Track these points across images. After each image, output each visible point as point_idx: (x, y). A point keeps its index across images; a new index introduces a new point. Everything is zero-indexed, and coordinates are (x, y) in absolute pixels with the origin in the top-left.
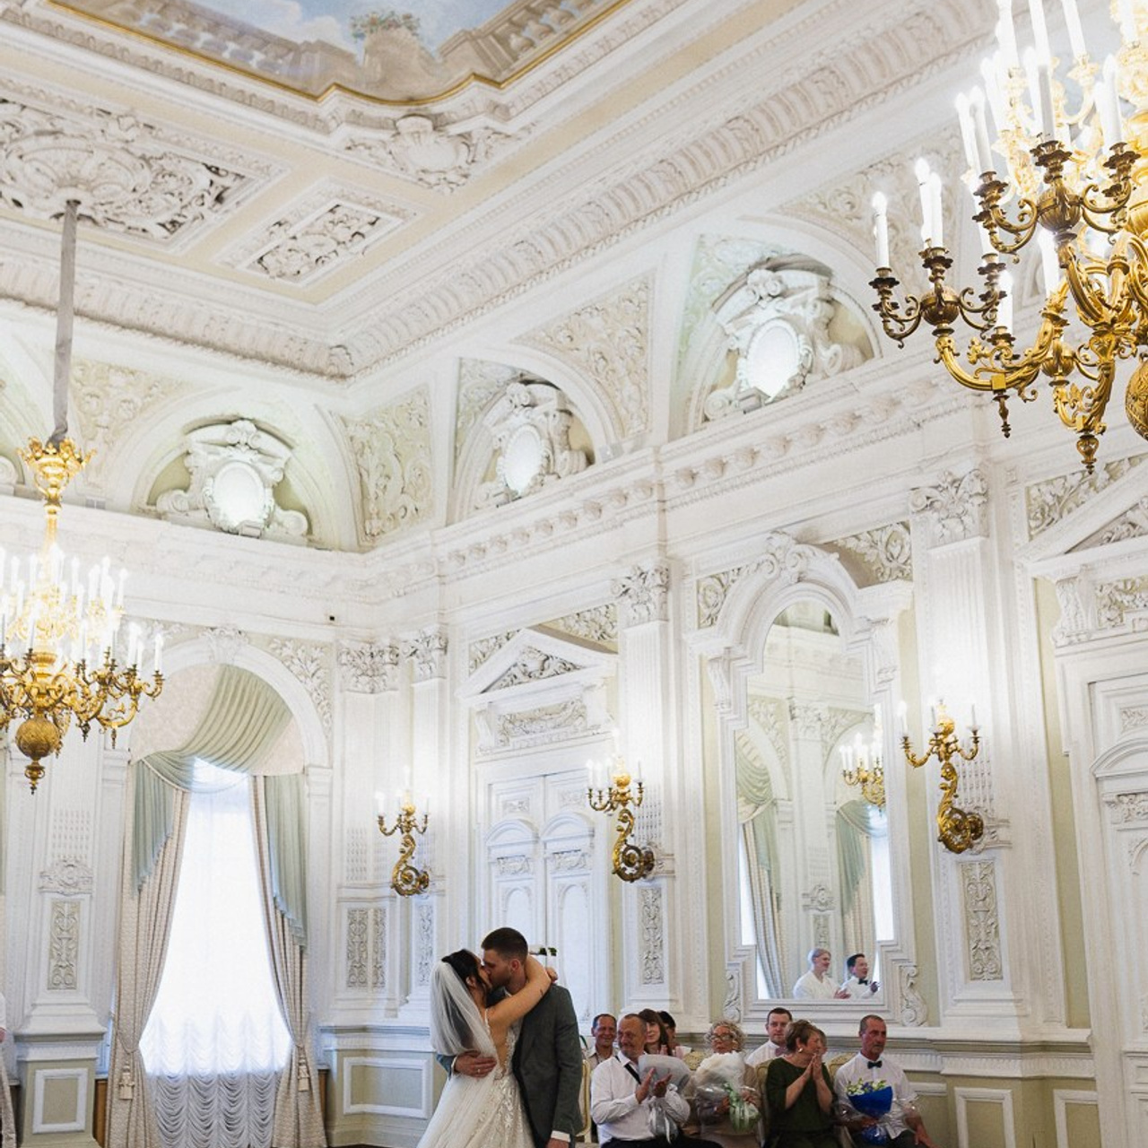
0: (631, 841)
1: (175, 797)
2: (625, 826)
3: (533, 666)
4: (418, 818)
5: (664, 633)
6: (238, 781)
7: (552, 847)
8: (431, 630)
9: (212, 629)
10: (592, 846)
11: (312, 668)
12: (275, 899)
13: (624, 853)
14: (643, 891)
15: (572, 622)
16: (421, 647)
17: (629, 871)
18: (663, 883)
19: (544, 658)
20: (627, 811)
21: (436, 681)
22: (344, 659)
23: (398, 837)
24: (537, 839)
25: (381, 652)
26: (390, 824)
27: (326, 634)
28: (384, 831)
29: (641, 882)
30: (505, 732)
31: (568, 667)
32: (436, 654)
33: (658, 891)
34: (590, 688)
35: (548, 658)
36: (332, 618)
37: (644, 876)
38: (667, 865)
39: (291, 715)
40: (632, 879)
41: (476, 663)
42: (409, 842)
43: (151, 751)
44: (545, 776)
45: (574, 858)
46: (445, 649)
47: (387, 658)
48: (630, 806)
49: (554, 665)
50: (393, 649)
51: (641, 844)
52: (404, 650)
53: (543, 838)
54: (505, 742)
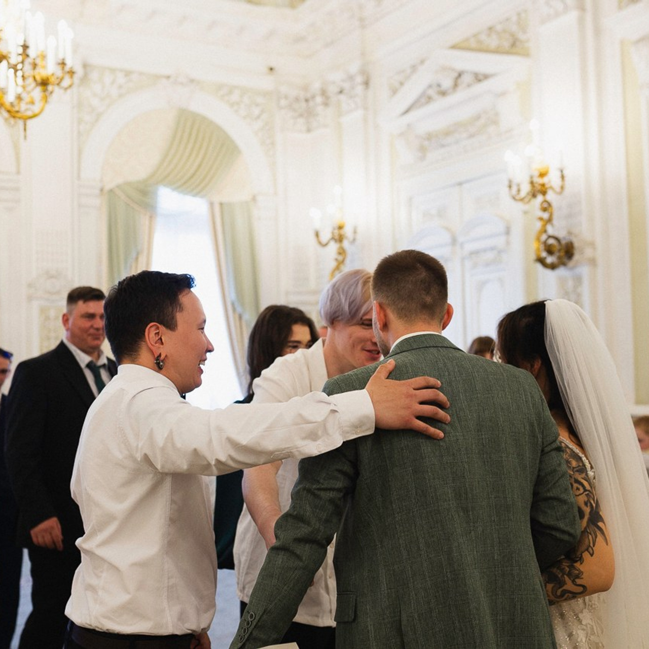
0: (550, 230)
1: (144, 220)
2: (546, 216)
3: (447, 83)
4: (348, 231)
5: (581, 21)
6: (197, 206)
7: (469, 247)
8: (354, 68)
9: (168, 77)
10: (508, 243)
11: (256, 111)
12: (233, 304)
13: (545, 243)
14: (562, 281)
15: (483, 37)
16: (346, 85)
17: (550, 260)
18: (584, 271)
19: (456, 75)
20: (545, 201)
21: (359, 113)
22: (283, 102)
23: (333, 247)
24: (454, 241)
25: (313, 97)
26: (325, 236)
27: (266, 83)
28: (320, 243)
29: (561, 271)
30: (423, 150)
31: (480, 78)
32: (359, 89)
33: (578, 280)
34: (503, 94)
35: (460, 75)
36: (271, 69)
37: (564, 264)
38: (588, 252)
39: (239, 152)
40: (553, 267)
41: (394, 92)
42: (342, 252)
43: (120, 181)
44: (460, 184)
45: (490, 256)
46: (367, 84)
47: (319, 99)
48: (550, 196)
49: (466, 79)
50: (324, 93)
51: (561, 234)
52: (332, 90)
53: (461, 239)
54: (423, 158)
